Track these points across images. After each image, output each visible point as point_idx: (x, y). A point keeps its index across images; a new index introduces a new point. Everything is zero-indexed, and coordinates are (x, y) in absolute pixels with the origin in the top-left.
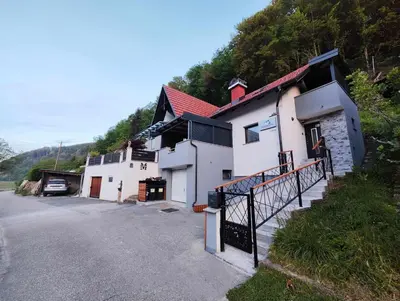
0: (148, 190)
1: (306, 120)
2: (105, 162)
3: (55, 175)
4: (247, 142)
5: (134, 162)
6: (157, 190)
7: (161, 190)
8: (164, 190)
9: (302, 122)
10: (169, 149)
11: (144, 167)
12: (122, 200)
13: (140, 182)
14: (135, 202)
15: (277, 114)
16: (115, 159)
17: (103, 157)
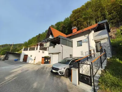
0: (45, 60)
1: (96, 41)
2: (29, 50)
3: (10, 53)
4: (78, 46)
5: (40, 51)
6: (48, 60)
7: (49, 60)
8: (50, 60)
9: (95, 41)
10: (53, 47)
11: (43, 52)
12: (35, 63)
13: (42, 57)
14: (40, 64)
15: (88, 38)
16: (33, 49)
17: (29, 48)
